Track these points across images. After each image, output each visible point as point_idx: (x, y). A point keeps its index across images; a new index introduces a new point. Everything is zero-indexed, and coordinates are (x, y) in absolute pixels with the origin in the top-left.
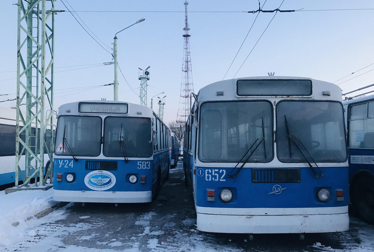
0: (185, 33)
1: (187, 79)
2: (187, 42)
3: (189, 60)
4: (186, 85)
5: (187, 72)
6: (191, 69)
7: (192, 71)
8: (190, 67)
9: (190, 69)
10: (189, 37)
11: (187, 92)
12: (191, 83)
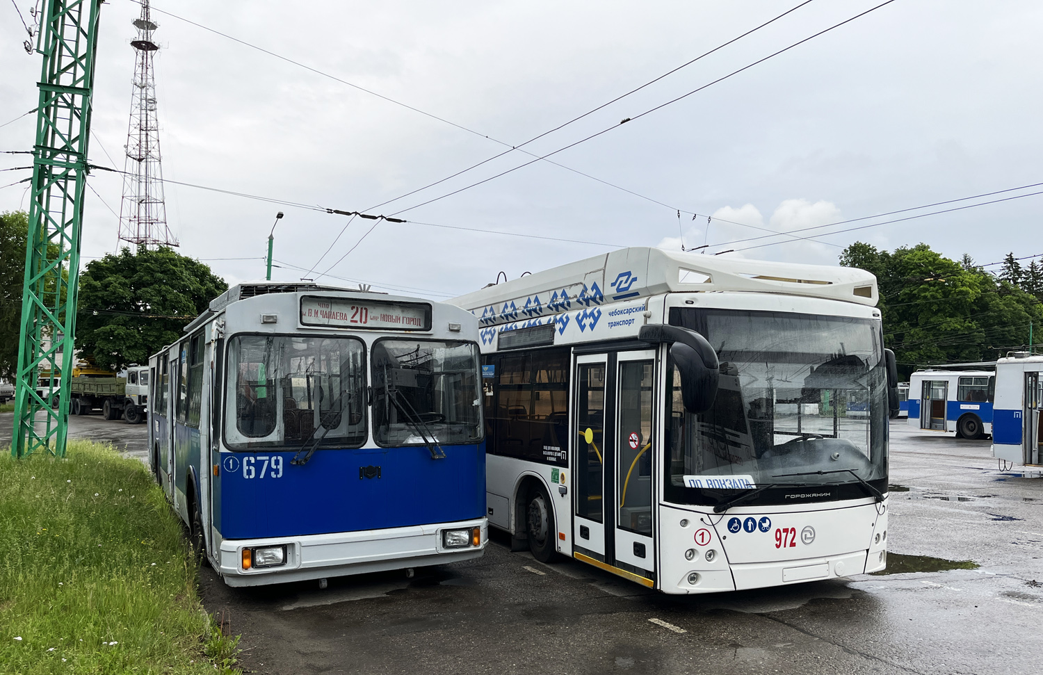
0: (141, 37)
1: (143, 185)
2: (144, 66)
3: (152, 123)
4: (141, 202)
5: (143, 163)
6: (158, 153)
7: (162, 163)
8: (157, 147)
9: (154, 153)
10: (154, 52)
11: (143, 226)
12: (160, 198)
